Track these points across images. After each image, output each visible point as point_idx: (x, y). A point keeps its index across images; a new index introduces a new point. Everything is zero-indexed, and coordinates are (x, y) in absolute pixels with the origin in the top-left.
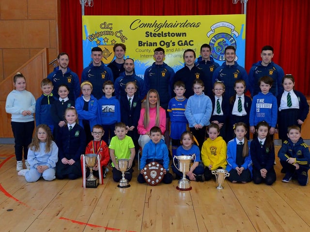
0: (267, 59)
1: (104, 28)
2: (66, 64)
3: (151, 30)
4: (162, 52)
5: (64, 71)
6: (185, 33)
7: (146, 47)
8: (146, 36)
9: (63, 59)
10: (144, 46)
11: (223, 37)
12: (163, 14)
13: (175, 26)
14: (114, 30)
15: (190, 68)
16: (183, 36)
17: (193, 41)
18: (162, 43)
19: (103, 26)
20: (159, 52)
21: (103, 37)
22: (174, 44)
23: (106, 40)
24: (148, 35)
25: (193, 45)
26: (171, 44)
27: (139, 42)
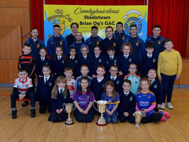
0: (156, 34)
1: (58, 13)
2: (36, 36)
3: (88, 14)
4: (96, 29)
5: (35, 40)
6: (110, 17)
7: (84, 26)
8: (85, 18)
9: (34, 32)
10: (83, 25)
11: (133, 20)
12: (96, 5)
13: (103, 12)
14: (64, 14)
15: (110, 39)
16: (108, 19)
17: (114, 22)
18: (95, 23)
19: (57, 12)
20: (94, 29)
21: (57, 18)
22: (102, 24)
23: (59, 21)
24: (86, 18)
25: (114, 24)
26: (100, 24)
27: (80, 22)
